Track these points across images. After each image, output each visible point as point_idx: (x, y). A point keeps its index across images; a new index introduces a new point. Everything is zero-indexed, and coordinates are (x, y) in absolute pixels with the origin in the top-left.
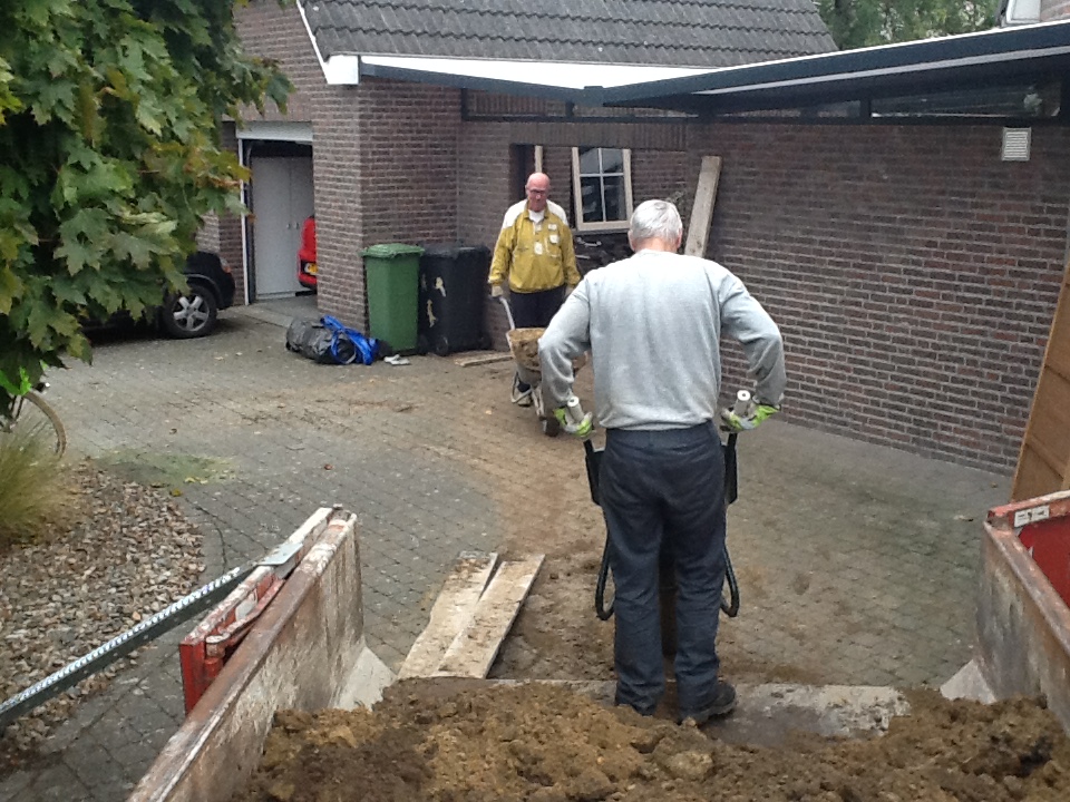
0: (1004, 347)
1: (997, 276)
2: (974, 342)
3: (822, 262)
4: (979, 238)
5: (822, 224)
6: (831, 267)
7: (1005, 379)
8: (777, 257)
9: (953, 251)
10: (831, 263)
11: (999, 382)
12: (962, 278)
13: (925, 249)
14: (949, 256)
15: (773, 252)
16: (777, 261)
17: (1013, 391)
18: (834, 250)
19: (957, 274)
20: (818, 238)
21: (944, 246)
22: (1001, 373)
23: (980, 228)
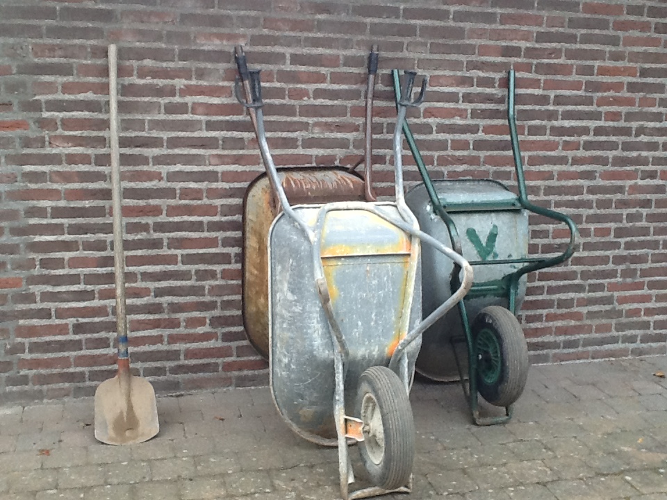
0: (620, 189)
1: (612, 93)
2: (577, 190)
3: (300, 94)
4: (587, 39)
5: (295, 25)
6: (319, 101)
7: (620, 233)
8: (189, 91)
9: (546, 61)
10: (318, 94)
11: (611, 238)
12: (559, 100)
13: (500, 59)
14: (540, 69)
15: (180, 83)
16: (189, 99)
17: (629, 246)
18: (323, 70)
19: (552, 94)
20: (288, 51)
21: (530, 52)
22: (613, 225)
23: (587, 24)
